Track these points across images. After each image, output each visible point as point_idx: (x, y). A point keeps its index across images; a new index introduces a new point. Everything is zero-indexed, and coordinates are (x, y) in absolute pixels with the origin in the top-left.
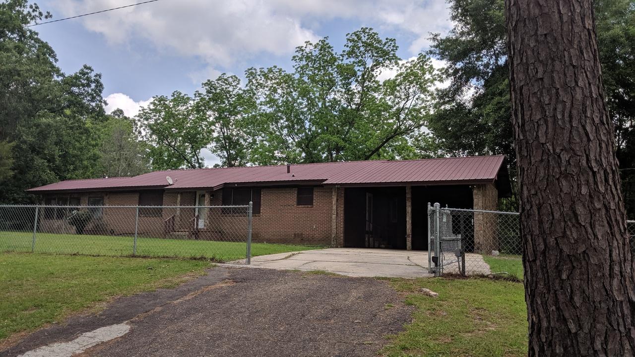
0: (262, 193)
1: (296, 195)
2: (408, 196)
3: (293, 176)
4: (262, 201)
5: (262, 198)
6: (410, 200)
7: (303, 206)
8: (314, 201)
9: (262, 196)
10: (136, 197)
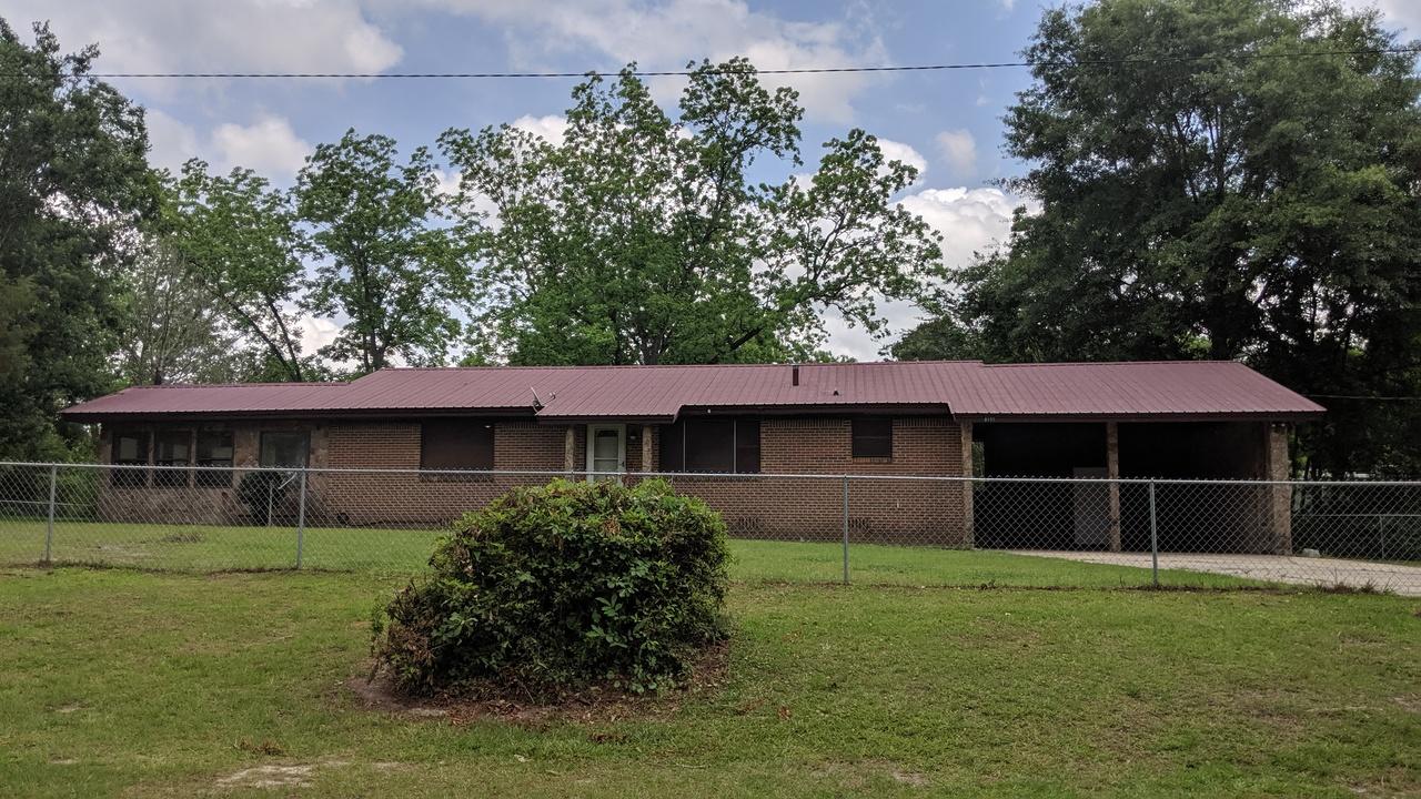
0: (763, 429)
1: (849, 435)
2: (1113, 440)
3: (836, 393)
4: (763, 447)
5: (763, 441)
6: (1116, 449)
7: (868, 460)
8: (895, 449)
9: (763, 435)
10: (415, 435)
